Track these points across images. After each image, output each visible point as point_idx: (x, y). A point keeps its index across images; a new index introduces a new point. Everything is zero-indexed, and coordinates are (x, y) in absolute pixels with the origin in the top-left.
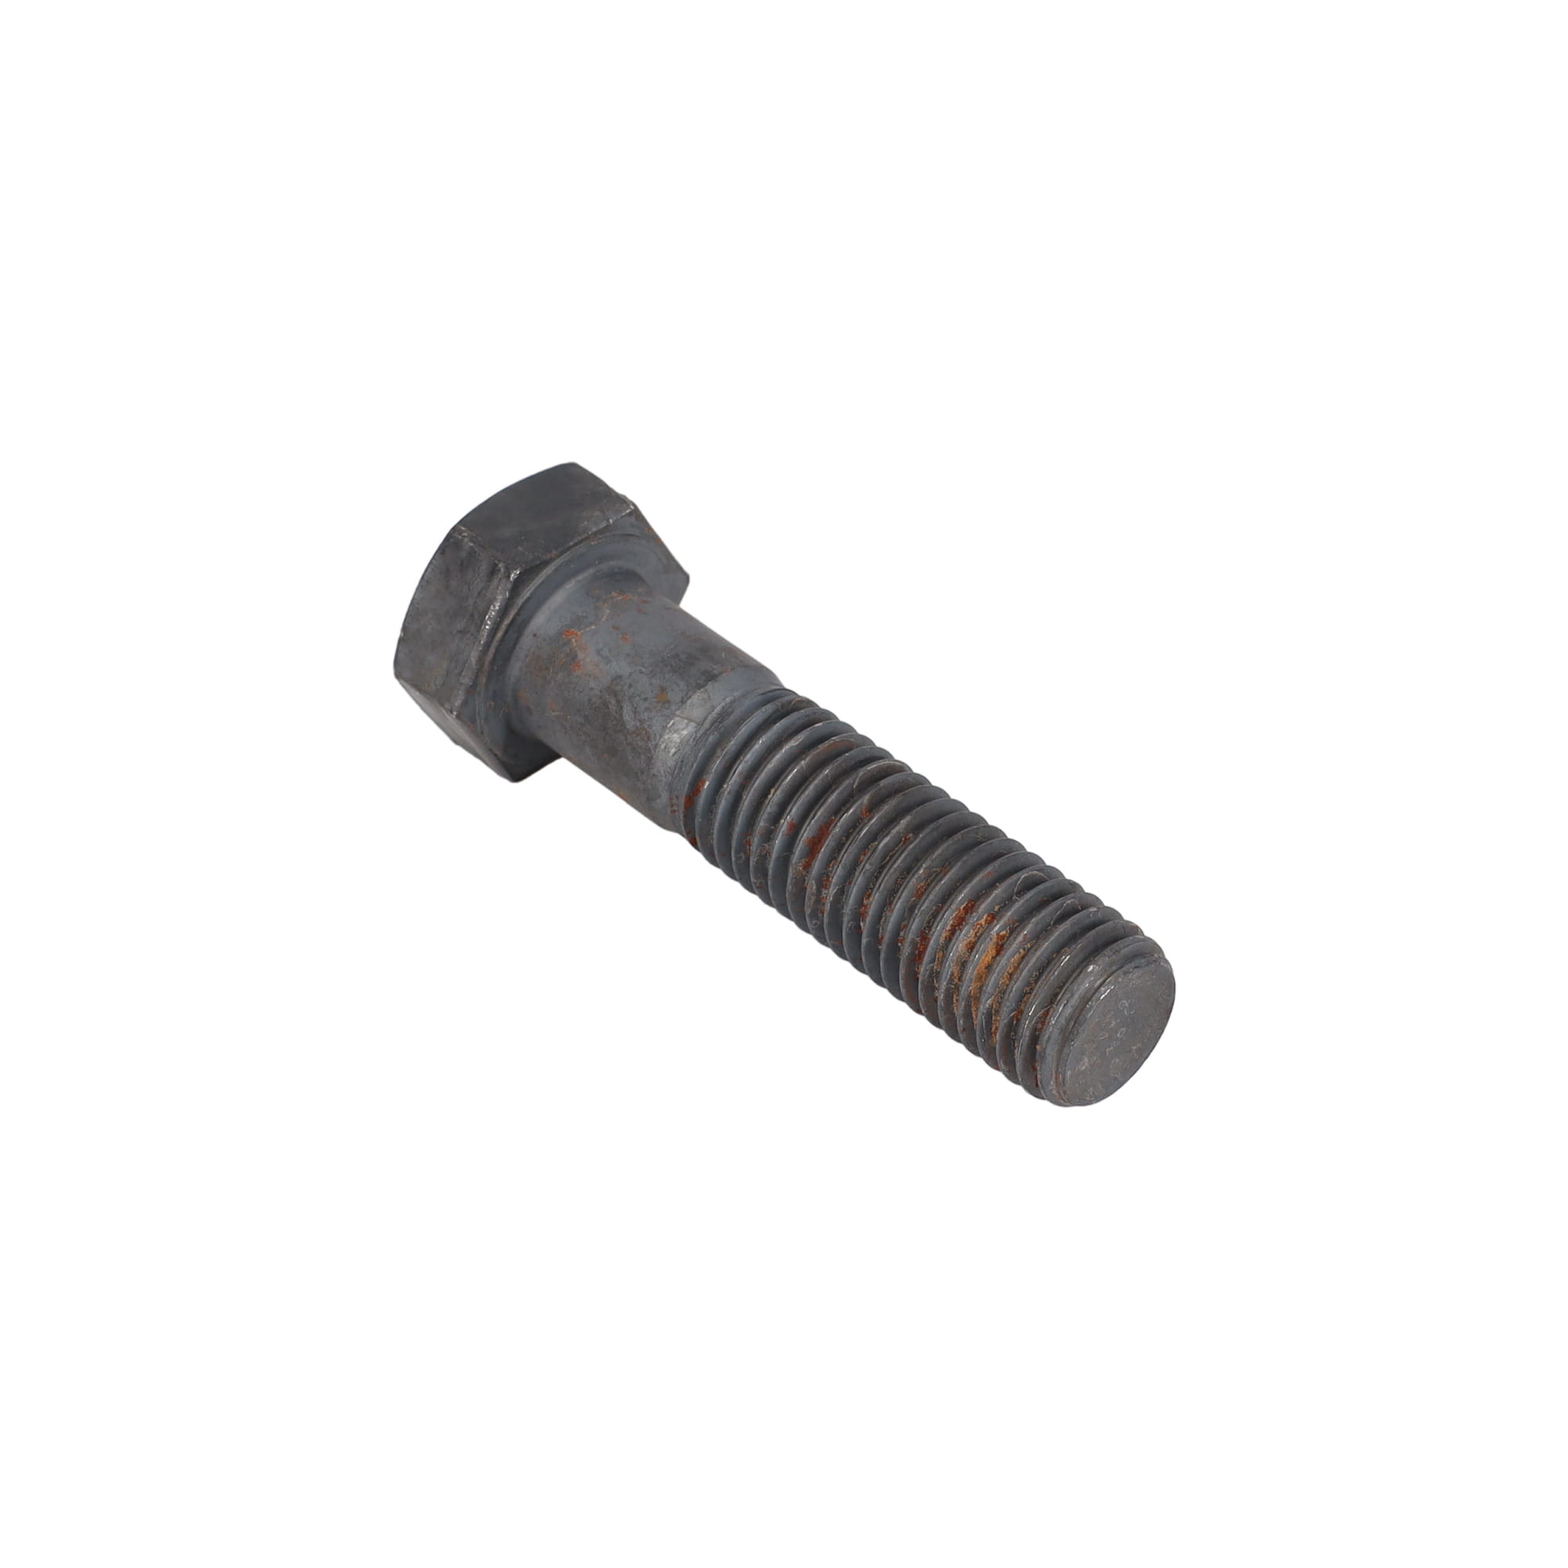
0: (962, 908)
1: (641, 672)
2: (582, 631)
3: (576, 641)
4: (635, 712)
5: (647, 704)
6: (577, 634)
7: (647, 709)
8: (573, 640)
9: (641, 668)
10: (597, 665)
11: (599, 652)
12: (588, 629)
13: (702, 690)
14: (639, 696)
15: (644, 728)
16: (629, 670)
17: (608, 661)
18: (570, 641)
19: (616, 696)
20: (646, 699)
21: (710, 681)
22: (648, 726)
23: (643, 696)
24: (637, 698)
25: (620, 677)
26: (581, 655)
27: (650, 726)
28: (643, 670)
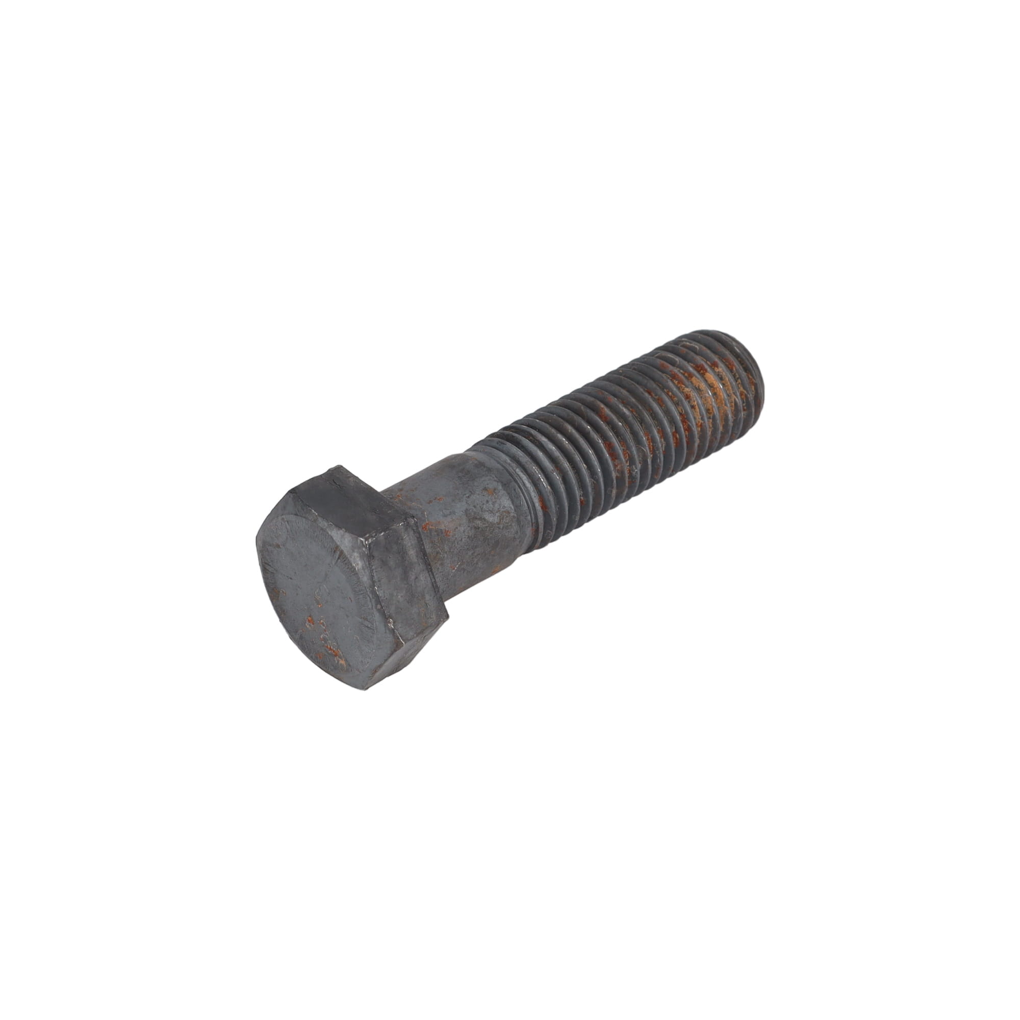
1: (468, 497)
2: (427, 520)
3: (432, 526)
4: (491, 512)
5: (490, 503)
6: (427, 524)
7: (494, 503)
8: (431, 527)
9: (465, 496)
10: (453, 520)
11: (445, 516)
12: (426, 517)
13: (490, 470)
14: (483, 504)
15: (503, 512)
16: (464, 503)
17: (454, 513)
18: (431, 530)
19: (476, 518)
20: (487, 502)
21: (483, 465)
22: (503, 508)
23: (485, 502)
24: (484, 506)
25: (467, 510)
26: (442, 527)
27: (504, 507)
28: (467, 495)
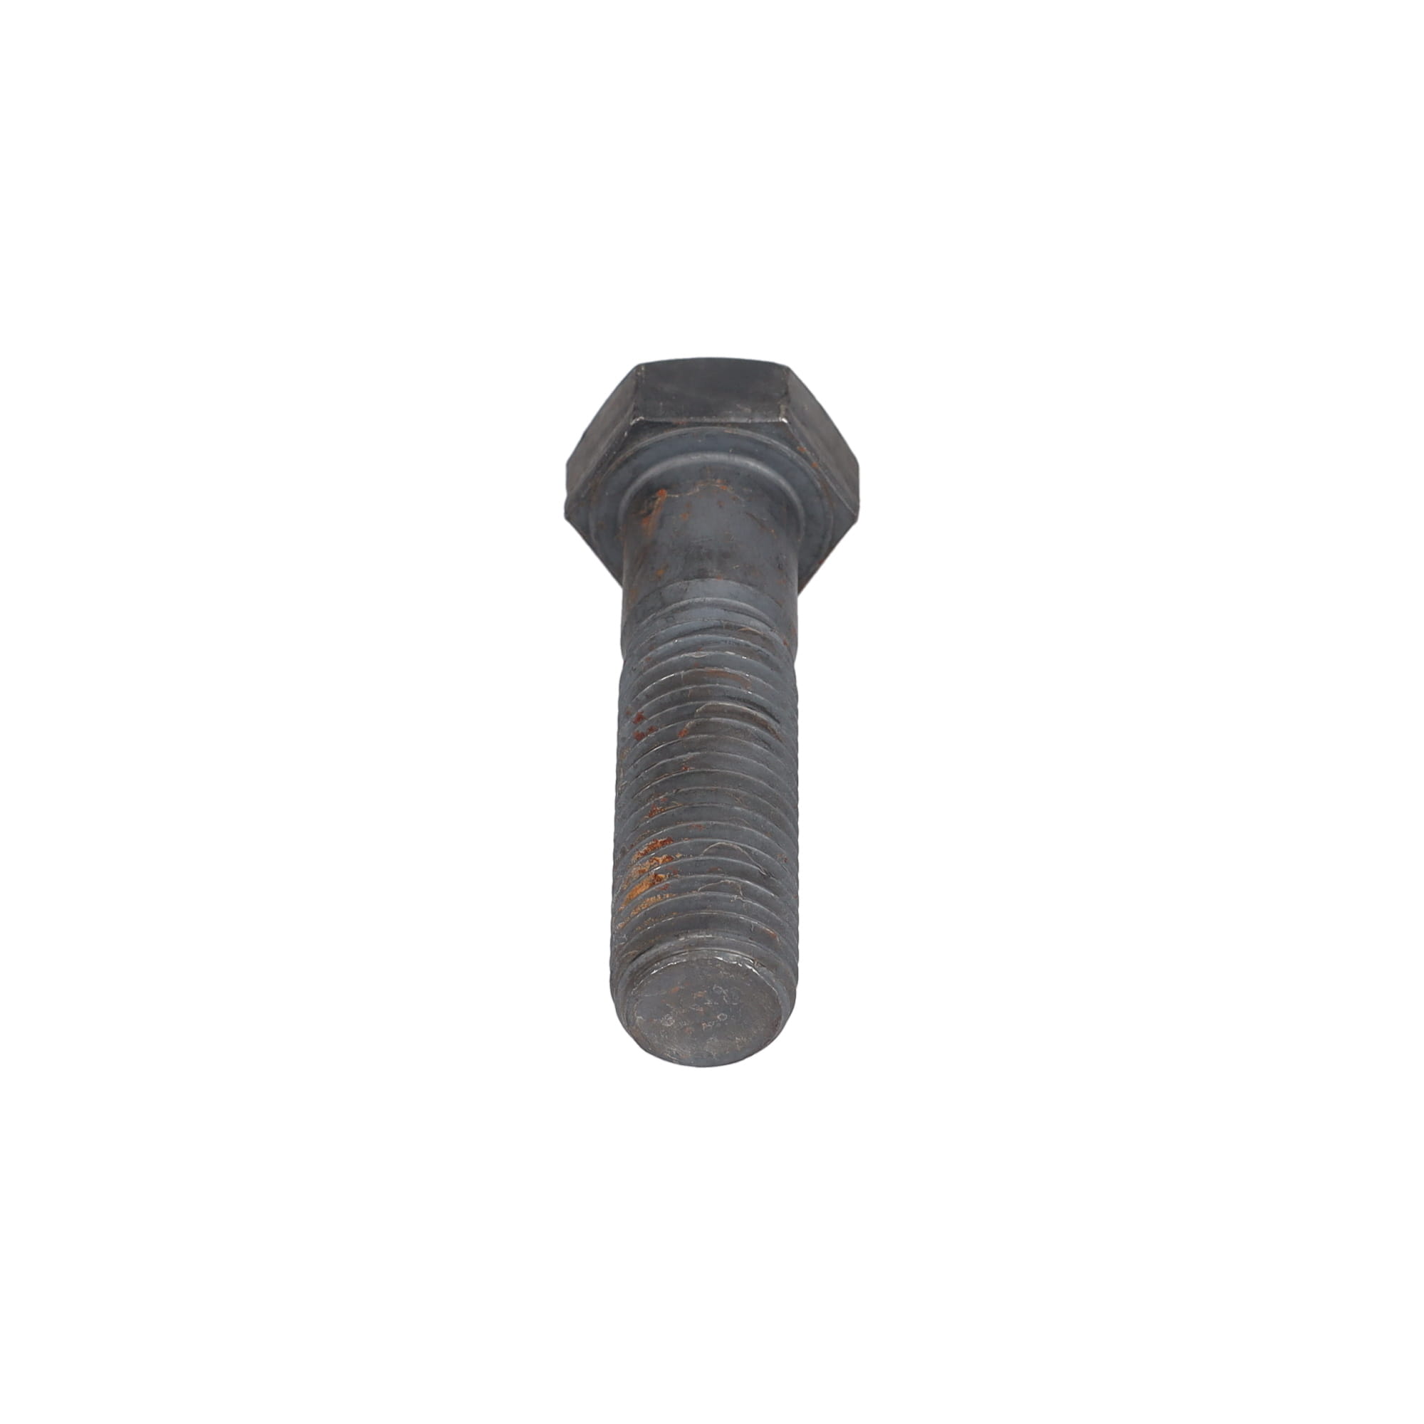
0: (659, 841)
13: (686, 582)
21: (697, 578)
